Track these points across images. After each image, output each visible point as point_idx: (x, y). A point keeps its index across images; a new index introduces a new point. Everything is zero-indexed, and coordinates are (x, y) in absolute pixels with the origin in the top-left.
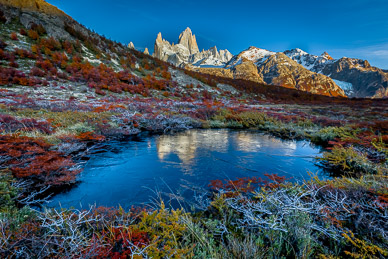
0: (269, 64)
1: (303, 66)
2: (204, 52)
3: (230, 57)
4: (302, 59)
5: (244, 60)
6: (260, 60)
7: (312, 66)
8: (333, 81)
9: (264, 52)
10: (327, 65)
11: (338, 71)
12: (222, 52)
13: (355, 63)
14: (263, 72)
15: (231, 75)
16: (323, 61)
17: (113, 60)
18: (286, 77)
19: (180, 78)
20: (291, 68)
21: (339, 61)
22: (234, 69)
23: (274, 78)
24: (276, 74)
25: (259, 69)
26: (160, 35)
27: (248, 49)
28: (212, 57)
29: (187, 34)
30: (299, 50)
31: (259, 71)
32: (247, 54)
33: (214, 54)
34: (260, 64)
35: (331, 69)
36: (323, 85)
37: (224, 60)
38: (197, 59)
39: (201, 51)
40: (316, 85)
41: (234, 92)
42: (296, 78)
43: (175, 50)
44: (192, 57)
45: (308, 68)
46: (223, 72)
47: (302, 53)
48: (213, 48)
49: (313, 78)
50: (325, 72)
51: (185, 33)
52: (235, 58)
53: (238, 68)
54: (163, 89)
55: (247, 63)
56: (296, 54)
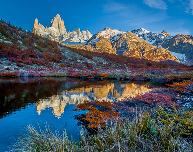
0: (121, 41)
1: (147, 41)
2: (70, 33)
3: (90, 36)
4: (146, 36)
5: (101, 38)
6: (114, 37)
7: (153, 42)
8: (171, 52)
9: (116, 32)
10: (166, 41)
11: (174, 45)
12: (84, 32)
13: (188, 38)
14: (116, 47)
15: (92, 50)
16: (163, 38)
17: (18, 41)
18: (134, 51)
19: (67, 53)
20: (138, 43)
21: (175, 37)
22: (94, 45)
23: (125, 51)
24: (126, 48)
25: (113, 45)
26: (37, 21)
27: (105, 30)
28: (76, 36)
29: (57, 19)
30: (143, 29)
31: (113, 46)
32: (103, 33)
33: (78, 34)
34: (114, 41)
35: (168, 43)
36: (163, 56)
37: (85, 38)
38: (65, 38)
39: (68, 32)
40: (157, 56)
41: (105, 63)
42: (142, 50)
43: (49, 32)
44: (62, 37)
45: (151, 43)
46: (86, 47)
47: (146, 31)
48: (77, 29)
49: (155, 51)
50: (164, 46)
51: (55, 18)
52: (94, 37)
53: (97, 44)
54: (58, 62)
55: (104, 40)
56: (141, 33)
